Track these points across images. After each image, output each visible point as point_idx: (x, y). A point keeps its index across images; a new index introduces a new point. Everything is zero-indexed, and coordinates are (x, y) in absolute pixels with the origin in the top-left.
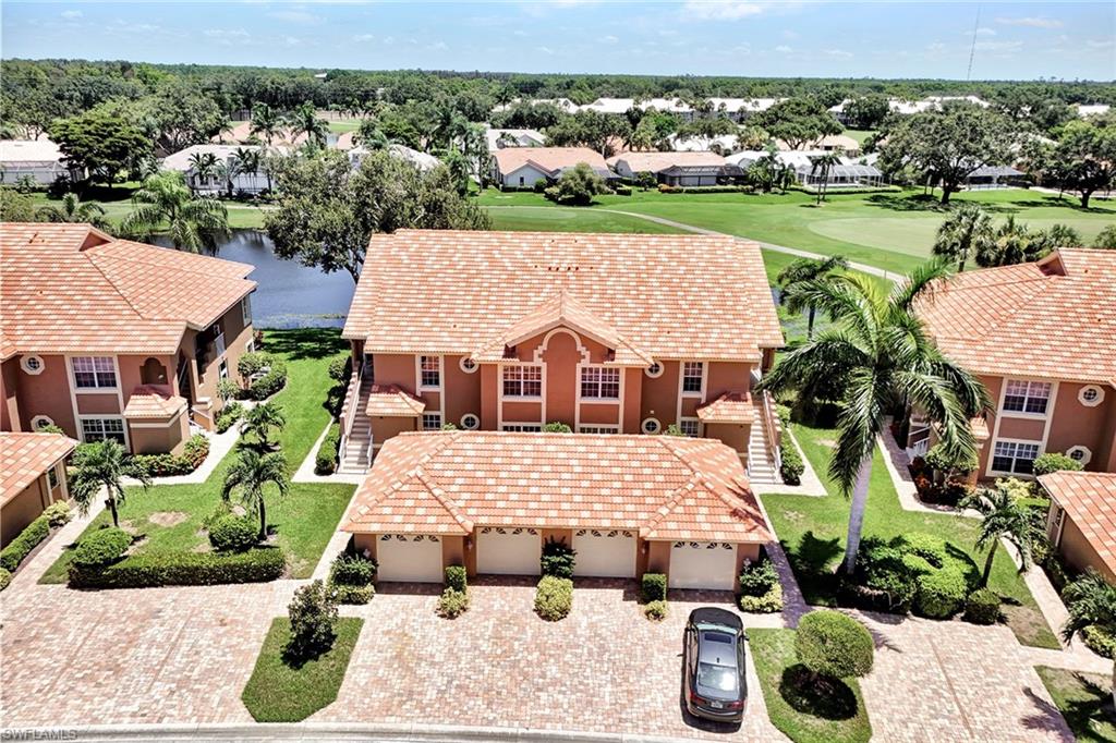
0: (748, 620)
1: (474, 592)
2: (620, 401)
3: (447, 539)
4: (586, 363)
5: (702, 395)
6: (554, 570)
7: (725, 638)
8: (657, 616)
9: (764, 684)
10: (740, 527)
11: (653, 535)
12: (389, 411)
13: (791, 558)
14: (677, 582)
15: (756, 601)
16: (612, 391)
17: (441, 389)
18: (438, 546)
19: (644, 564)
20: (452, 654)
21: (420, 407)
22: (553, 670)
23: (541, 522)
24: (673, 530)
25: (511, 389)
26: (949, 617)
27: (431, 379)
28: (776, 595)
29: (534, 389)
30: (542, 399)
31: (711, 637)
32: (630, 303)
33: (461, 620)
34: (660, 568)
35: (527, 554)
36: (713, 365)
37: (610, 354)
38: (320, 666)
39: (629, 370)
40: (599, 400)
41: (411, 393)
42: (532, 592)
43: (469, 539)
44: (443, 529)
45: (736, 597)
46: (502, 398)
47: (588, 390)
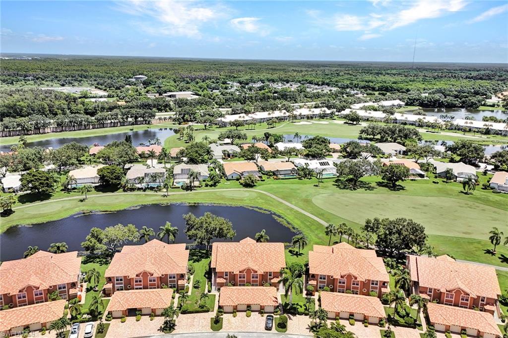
0: (274, 316)
1: (237, 313)
2: (258, 279)
3: (234, 306)
4: (252, 273)
5: (272, 277)
6: (248, 310)
7: (270, 319)
8: (263, 316)
9: (275, 325)
10: (274, 303)
11: (262, 305)
12: (220, 282)
13: (283, 306)
14: (266, 311)
15: (276, 314)
16: (257, 277)
17: (228, 277)
18: (232, 307)
19: (261, 309)
20: (236, 322)
21: (225, 281)
22: (249, 324)
23: (246, 303)
24: (265, 304)
25: (240, 277)
26: (302, 315)
27: (227, 275)
28: (279, 312)
29: (244, 277)
30: (245, 279)
31: (269, 319)
32: (260, 260)
33: (236, 317)
34: (263, 309)
35: (245, 308)
36: (274, 272)
37: (256, 272)
38: (219, 324)
39: (260, 275)
40: (255, 279)
41: (223, 278)
42: (245, 313)
43: (236, 306)
44: (233, 305)
45: (273, 313)
46: (239, 279)
47: (253, 277)
